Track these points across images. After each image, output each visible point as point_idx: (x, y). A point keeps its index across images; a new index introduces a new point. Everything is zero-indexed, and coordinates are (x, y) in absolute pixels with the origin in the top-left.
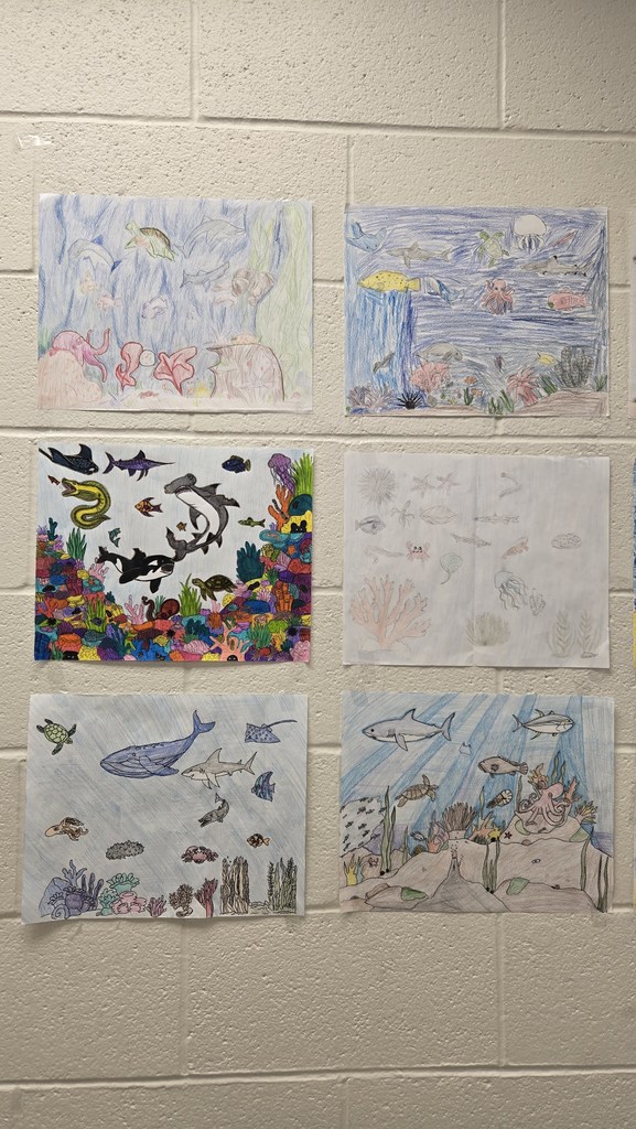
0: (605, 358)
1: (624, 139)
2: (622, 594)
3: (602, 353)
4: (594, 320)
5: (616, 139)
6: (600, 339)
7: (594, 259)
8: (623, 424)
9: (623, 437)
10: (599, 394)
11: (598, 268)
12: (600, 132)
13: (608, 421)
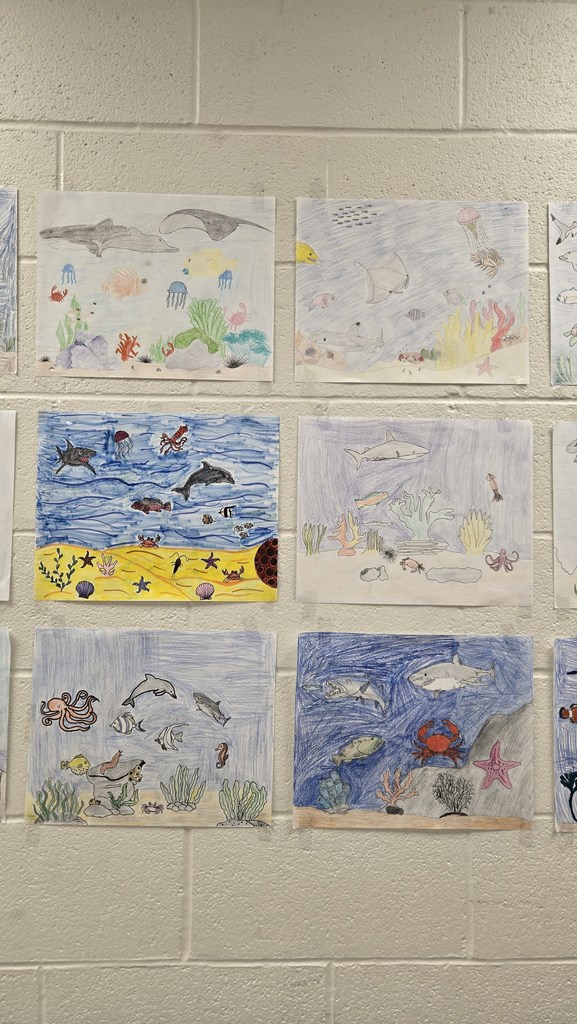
0: (13, 321)
1: (35, 127)
2: (25, 534)
3: (11, 318)
4: (5, 287)
5: (28, 126)
6: (9, 305)
7: (5, 233)
8: (31, 381)
9: (31, 393)
10: (8, 354)
11: (9, 241)
12: (13, 121)
13: (17, 378)
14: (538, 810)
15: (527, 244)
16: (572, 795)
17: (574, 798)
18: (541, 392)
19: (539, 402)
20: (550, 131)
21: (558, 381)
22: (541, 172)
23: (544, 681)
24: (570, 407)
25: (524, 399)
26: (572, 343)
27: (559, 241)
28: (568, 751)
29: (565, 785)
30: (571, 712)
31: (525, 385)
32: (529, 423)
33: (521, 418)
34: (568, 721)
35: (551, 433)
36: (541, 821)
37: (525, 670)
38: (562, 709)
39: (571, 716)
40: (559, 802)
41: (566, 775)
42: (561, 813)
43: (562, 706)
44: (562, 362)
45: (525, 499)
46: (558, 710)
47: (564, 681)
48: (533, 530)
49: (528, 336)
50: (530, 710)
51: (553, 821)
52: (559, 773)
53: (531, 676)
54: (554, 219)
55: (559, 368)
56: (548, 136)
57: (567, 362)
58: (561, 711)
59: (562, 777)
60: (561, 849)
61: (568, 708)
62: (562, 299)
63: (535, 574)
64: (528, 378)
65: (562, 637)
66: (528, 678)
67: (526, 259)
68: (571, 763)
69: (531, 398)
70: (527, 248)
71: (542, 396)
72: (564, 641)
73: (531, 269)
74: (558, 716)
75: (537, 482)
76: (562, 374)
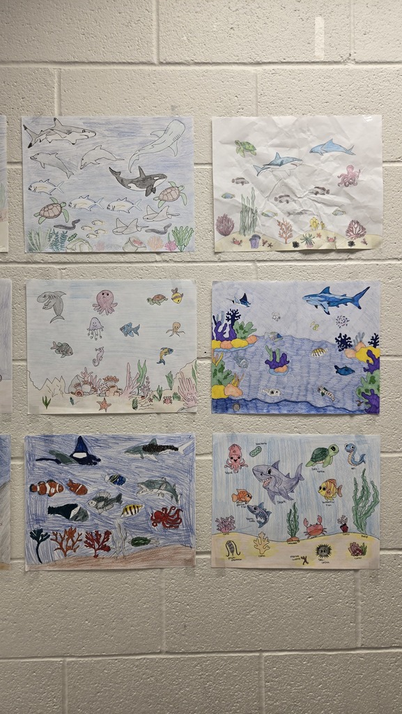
14: (14, 556)
15: (6, 147)
16: (38, 545)
17: (40, 547)
18: (18, 258)
19: (17, 265)
20: (23, 62)
21: (31, 250)
22: (16, 93)
23: (20, 466)
24: (40, 268)
25: (6, 263)
26: (40, 221)
27: (30, 146)
28: (36, 515)
29: (34, 538)
30: (38, 487)
31: (7, 253)
32: (9, 280)
33: (4, 277)
34: (36, 493)
35: (25, 287)
36: (16, 563)
37: (6, 459)
38: (32, 485)
39: (38, 490)
40: (28, 550)
41: (34, 531)
42: (30, 557)
43: (32, 483)
44: (33, 235)
45: (6, 336)
46: (29, 486)
47: (34, 465)
48: (12, 358)
49: (7, 216)
50: (8, 487)
51: (24, 564)
52: (29, 530)
53: (10, 463)
54: (26, 128)
55: (31, 240)
56: (22, 66)
57: (37, 236)
58: (31, 487)
59: (31, 533)
60: (31, 582)
61: (36, 484)
62: (33, 189)
63: (14, 390)
64: (8, 247)
65: (31, 435)
66: (7, 464)
67: (5, 158)
68: (38, 523)
69: (11, 262)
70: (6, 151)
71: (19, 260)
72: (33, 437)
73: (9, 167)
74: (29, 490)
75: (16, 324)
76: (33, 245)
